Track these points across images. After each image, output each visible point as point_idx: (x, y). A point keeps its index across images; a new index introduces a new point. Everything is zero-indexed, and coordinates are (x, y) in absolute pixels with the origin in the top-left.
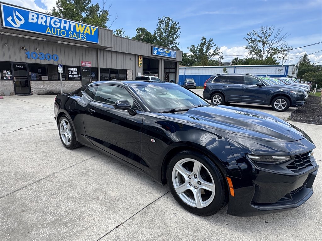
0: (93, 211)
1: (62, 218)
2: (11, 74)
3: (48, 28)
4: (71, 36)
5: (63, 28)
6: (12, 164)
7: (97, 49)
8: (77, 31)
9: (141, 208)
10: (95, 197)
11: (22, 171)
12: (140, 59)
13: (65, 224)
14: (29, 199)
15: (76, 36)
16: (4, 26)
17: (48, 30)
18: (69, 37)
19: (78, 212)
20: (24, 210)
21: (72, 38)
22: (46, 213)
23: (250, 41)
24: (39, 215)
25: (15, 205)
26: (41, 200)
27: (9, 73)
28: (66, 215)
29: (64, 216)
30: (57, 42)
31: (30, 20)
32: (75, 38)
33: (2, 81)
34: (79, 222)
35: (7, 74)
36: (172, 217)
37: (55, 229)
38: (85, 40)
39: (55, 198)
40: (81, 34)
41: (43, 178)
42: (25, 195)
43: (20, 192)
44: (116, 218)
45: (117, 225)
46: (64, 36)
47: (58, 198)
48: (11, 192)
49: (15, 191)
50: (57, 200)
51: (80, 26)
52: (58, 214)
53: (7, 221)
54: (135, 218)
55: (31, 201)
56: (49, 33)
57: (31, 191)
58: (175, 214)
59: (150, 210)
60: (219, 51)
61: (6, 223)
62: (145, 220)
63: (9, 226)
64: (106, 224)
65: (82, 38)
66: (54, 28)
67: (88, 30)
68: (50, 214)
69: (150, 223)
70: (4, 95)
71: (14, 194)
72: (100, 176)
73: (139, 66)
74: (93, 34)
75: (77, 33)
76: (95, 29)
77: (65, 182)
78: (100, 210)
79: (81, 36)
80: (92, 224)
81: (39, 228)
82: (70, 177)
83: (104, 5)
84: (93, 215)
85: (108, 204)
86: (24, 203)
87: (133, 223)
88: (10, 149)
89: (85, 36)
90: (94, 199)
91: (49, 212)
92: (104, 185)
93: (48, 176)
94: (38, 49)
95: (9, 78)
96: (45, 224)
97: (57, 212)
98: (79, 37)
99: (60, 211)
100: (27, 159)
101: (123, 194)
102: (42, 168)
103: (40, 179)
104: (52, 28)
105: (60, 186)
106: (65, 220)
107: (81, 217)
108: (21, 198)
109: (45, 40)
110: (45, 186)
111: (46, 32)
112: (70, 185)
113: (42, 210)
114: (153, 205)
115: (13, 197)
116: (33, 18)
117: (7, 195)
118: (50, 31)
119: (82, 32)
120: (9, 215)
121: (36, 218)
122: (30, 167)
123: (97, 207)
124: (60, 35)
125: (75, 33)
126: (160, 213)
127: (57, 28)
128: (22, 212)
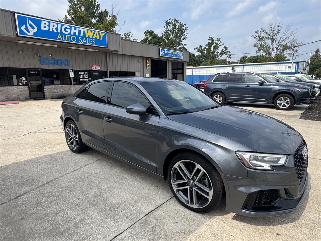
0: (92, 219)
1: (60, 227)
2: (26, 80)
3: (59, 35)
4: (80, 41)
5: (73, 34)
6: (19, 168)
7: (106, 53)
8: (86, 37)
9: (142, 216)
10: (95, 203)
11: (27, 175)
12: (147, 61)
13: (62, 233)
14: (30, 205)
15: (85, 41)
16: (19, 34)
17: (59, 36)
18: (79, 42)
19: (77, 220)
20: (23, 218)
21: (82, 43)
22: (44, 220)
23: (258, 39)
24: (37, 222)
25: (15, 212)
26: (42, 206)
27: (24, 79)
28: (64, 224)
29: (62, 225)
30: (68, 48)
31: (42, 28)
32: (84, 43)
33: (18, 87)
34: (76, 232)
35: (22, 80)
36: (173, 226)
37: (51, 239)
38: (94, 45)
39: (55, 205)
40: (90, 39)
41: (46, 183)
42: (26, 201)
43: (22, 198)
44: (115, 227)
45: (115, 236)
46: (74, 42)
47: (59, 204)
48: (14, 198)
49: (17, 197)
50: (57, 206)
51: (89, 31)
52: (56, 222)
53: (5, 229)
54: (134, 227)
55: (31, 207)
56: (60, 39)
57: (33, 197)
58: (177, 223)
59: (151, 218)
60: (227, 50)
61: (4, 232)
62: (145, 230)
63: (6, 235)
64: (104, 234)
65: (91, 42)
66: (65, 35)
67: (96, 35)
68: (48, 222)
69: (150, 233)
70: (20, 100)
71: (16, 200)
72: (102, 181)
73: (147, 68)
74: (101, 39)
75: (86, 38)
76: (104, 34)
77: (67, 187)
78: (99, 218)
79: (90, 41)
80: (89, 233)
81: (36, 237)
82: (73, 182)
83: (113, 10)
84: (91, 223)
85: (108, 211)
86: (25, 210)
87: (132, 234)
88: (19, 153)
89: (94, 40)
90: (94, 205)
91: (47, 220)
92: (105, 190)
93: (51, 181)
94: (50, 55)
95: (25, 84)
96: (42, 232)
97: (55, 220)
98: (89, 42)
99: (58, 218)
100: (33, 163)
101: (124, 200)
102: (46, 172)
103: (43, 184)
104: (63, 35)
105: (62, 191)
106: (63, 229)
107: (79, 225)
108: (22, 205)
109: (56, 46)
110: (48, 191)
111: (58, 39)
112: (72, 190)
113: (41, 218)
114: (154, 213)
115: (15, 203)
116: (45, 25)
117: (9, 201)
118: (61, 38)
119: (91, 37)
120: (8, 223)
121: (34, 226)
122: (34, 171)
123: (96, 214)
124: (71, 41)
125: (84, 39)
126: (162, 222)
127: (67, 34)
128: (21, 219)
